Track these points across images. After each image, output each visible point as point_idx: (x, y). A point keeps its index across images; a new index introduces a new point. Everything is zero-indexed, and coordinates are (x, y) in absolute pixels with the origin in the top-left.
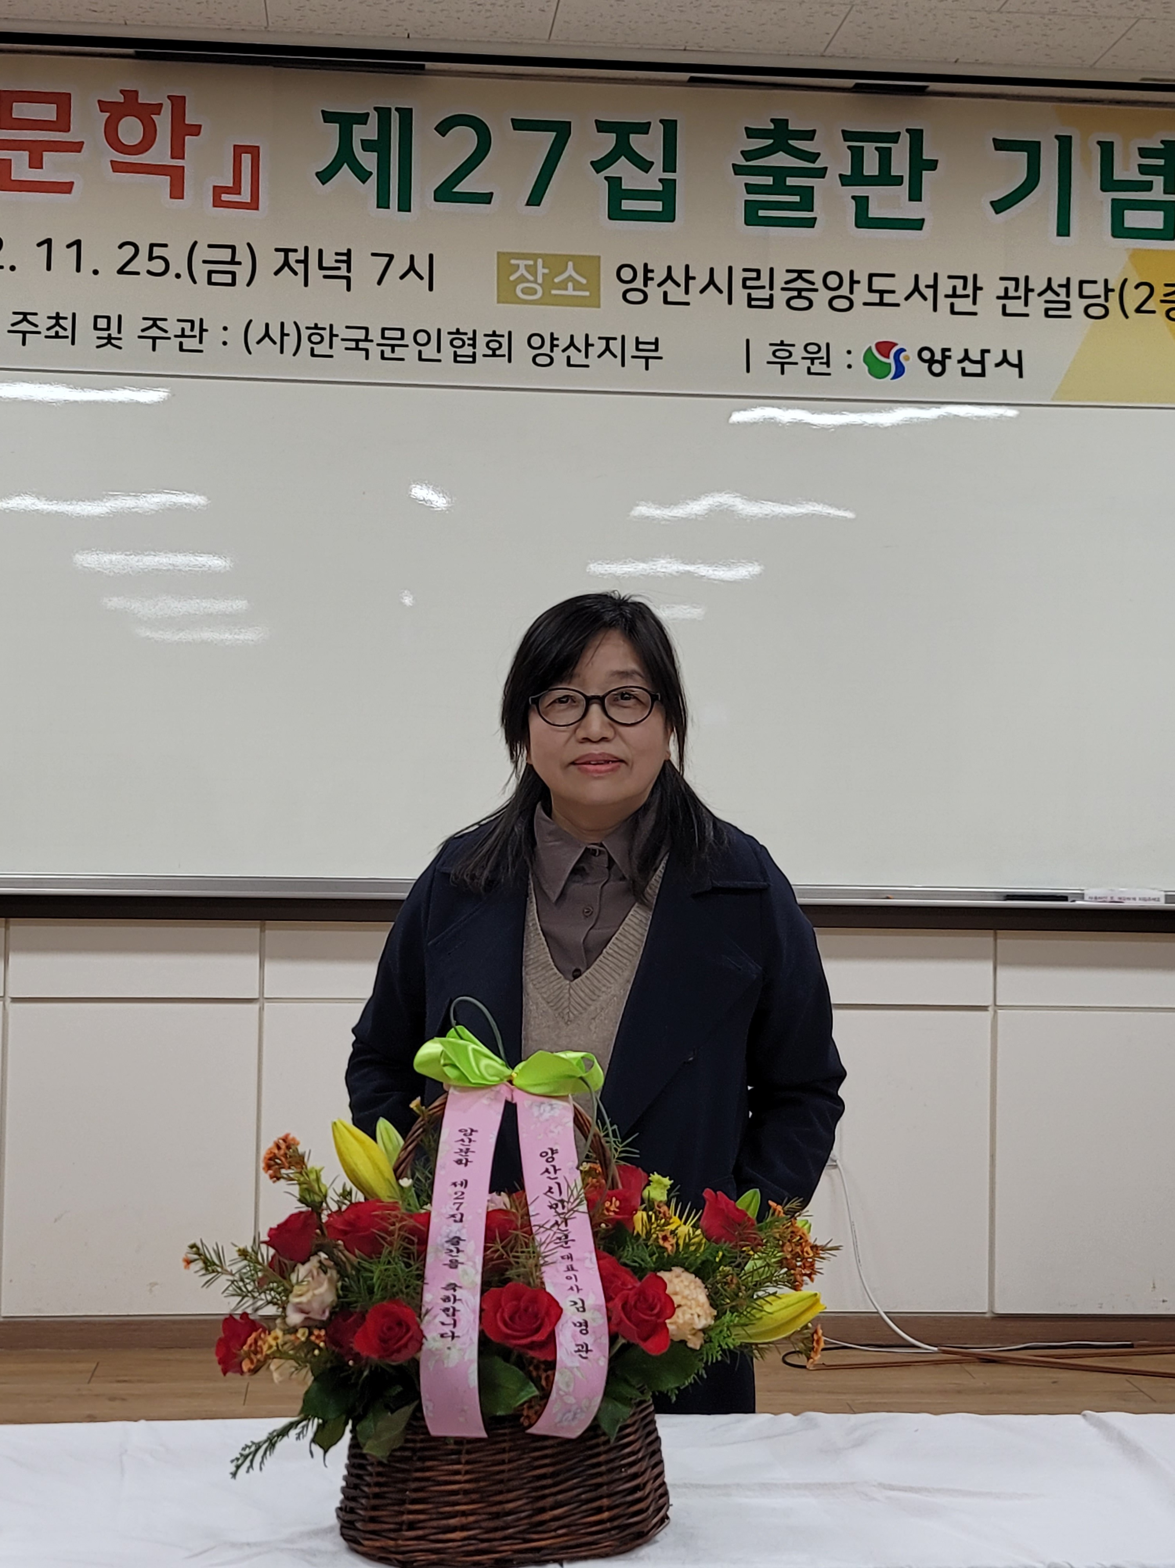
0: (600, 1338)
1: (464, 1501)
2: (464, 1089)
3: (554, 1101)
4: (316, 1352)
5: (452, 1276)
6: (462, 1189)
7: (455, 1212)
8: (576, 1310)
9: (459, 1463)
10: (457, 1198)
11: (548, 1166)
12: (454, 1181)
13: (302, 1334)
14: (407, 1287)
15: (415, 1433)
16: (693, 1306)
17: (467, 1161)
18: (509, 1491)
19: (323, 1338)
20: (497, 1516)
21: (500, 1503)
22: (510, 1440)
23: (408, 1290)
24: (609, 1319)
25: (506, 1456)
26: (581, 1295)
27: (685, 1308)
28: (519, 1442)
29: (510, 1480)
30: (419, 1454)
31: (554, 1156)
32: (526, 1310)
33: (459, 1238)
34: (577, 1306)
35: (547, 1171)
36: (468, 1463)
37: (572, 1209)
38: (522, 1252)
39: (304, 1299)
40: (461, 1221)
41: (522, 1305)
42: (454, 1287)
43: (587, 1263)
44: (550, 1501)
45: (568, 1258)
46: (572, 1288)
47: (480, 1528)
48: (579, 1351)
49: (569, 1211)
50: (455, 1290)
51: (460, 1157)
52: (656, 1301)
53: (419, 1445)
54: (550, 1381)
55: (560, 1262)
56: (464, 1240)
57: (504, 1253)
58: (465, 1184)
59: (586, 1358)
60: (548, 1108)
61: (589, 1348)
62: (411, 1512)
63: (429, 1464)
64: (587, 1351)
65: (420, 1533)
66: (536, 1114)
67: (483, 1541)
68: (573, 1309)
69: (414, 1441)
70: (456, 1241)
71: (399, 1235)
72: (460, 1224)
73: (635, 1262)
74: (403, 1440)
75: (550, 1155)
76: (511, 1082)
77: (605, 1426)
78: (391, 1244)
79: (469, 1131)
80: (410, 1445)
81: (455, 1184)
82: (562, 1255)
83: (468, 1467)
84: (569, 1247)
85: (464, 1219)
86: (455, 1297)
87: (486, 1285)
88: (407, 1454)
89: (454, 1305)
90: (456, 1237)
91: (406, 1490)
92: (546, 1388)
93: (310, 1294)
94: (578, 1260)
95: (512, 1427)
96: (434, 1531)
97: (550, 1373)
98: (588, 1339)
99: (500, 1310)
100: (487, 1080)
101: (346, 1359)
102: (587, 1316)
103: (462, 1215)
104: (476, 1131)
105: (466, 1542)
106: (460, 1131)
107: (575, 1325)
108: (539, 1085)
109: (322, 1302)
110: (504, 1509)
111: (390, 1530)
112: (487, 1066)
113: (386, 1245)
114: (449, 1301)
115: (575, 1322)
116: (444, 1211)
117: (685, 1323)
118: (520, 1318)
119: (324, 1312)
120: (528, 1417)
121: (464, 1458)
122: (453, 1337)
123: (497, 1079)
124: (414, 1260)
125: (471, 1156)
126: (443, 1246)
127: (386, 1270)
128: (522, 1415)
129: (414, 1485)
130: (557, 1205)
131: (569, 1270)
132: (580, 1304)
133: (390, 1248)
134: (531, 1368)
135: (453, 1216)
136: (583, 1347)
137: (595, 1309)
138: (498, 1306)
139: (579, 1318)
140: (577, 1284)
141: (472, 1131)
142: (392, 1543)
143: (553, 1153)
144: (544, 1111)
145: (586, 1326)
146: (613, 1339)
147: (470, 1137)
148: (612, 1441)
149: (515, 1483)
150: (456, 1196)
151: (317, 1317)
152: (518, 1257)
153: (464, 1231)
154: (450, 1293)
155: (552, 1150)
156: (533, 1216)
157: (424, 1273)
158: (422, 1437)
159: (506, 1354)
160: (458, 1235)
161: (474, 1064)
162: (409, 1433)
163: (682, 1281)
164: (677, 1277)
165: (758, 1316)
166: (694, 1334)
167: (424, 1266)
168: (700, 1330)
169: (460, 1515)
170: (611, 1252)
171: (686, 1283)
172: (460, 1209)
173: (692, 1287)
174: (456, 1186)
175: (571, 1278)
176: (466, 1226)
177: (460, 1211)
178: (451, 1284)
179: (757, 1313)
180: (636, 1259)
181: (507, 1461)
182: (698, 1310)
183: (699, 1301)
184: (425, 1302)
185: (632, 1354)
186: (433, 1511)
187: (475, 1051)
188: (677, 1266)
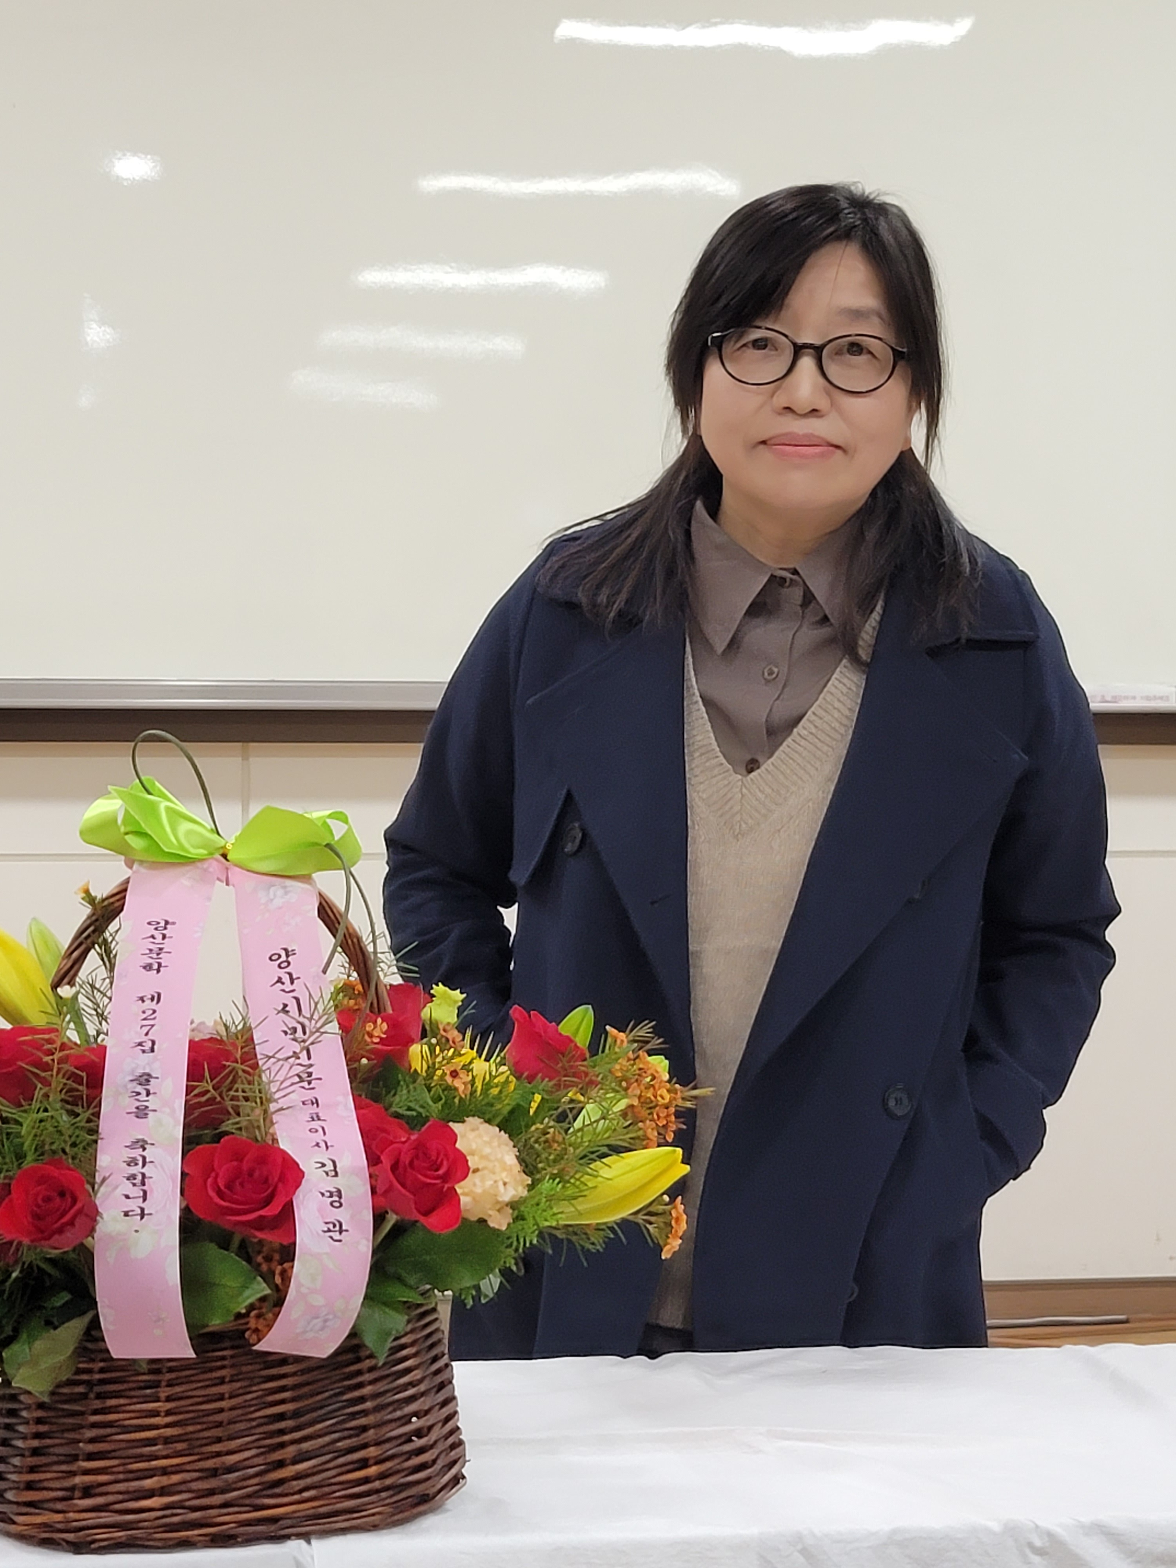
0: (360, 1214)
1: (164, 1453)
2: (155, 865)
3: (288, 882)
5: (139, 1130)
6: (153, 1005)
7: (144, 1038)
8: (323, 1174)
9: (157, 1400)
10: (145, 1019)
11: (282, 973)
12: (140, 995)
14: (74, 1145)
15: (93, 1360)
16: (497, 1171)
17: (160, 965)
18: (231, 1438)
20: (215, 1473)
21: (220, 1454)
22: (233, 1366)
23: (75, 1149)
24: (373, 1186)
25: (224, 1389)
26: (331, 1152)
27: (482, 1170)
28: (244, 1369)
29: (231, 1422)
30: (97, 1389)
31: (290, 959)
32: (251, 1175)
33: (149, 1075)
34: (325, 1169)
35: (280, 980)
36: (168, 1399)
37: (317, 1031)
38: (244, 1092)
40: (152, 1050)
41: (245, 1166)
42: (143, 1145)
43: (341, 1109)
44: (291, 1451)
45: (313, 1104)
46: (317, 1145)
47: (189, 1491)
48: (329, 1230)
49: (312, 1033)
50: (144, 1149)
51: (150, 961)
52: (440, 1158)
53: (97, 1376)
54: (286, 1277)
55: (300, 1109)
56: (157, 1078)
57: (217, 1096)
58: (157, 998)
59: (339, 1241)
60: (280, 892)
61: (344, 1228)
62: (88, 1472)
63: (113, 1402)
64: (341, 1231)
65: (101, 1500)
66: (263, 901)
67: (193, 1509)
68: (320, 1172)
69: (89, 1371)
70: (145, 1079)
71: (59, 1070)
72: (152, 1054)
73: (409, 1109)
74: (74, 1369)
75: (284, 958)
76: (225, 856)
77: (369, 1340)
78: (46, 1083)
79: (162, 924)
80: (85, 1377)
81: (142, 999)
82: (303, 1099)
83: (171, 1405)
84: (313, 1088)
85: (156, 1047)
86: (144, 1158)
87: (189, 1142)
88: (81, 1389)
89: (143, 1171)
90: (144, 1074)
91: (79, 1441)
92: (281, 1286)
94: (327, 1105)
95: (232, 1348)
96: (120, 1497)
97: (286, 1265)
98: (342, 1215)
99: (213, 1174)
100: (189, 852)
102: (339, 1183)
103: (153, 1043)
104: (174, 923)
105: (168, 1512)
106: (149, 923)
107: (323, 1194)
108: (267, 858)
110: (224, 1463)
111: (56, 1500)
112: (189, 833)
113: (39, 1086)
114: (136, 1164)
115: (323, 1191)
116: (126, 1038)
117: (482, 1191)
118: (242, 1184)
120: (256, 1330)
121: (164, 1392)
122: (142, 1215)
123: (205, 852)
124: (83, 1107)
125: (165, 959)
126: (125, 1086)
127: (40, 1120)
128: (248, 1329)
129: (89, 1434)
130: (295, 1030)
132: (330, 1167)
133: (46, 1089)
134: (260, 1259)
135: (140, 1044)
136: (335, 1226)
137: (352, 1174)
138: (209, 1170)
139: (330, 1185)
140: (325, 1138)
141: (167, 923)
142: (59, 1517)
143: (287, 956)
144: (275, 896)
145: (340, 1197)
146: (379, 1218)
147: (164, 932)
148: (381, 1367)
149: (241, 1426)
150: (144, 1016)
152: (237, 1101)
153: (157, 1064)
154: (137, 1153)
155: (286, 950)
156: (259, 1044)
157: (98, 1126)
158: (102, 1364)
159: (223, 1239)
160: (147, 1071)
161: (168, 829)
162: (81, 1359)
163: (480, 1136)
164: (473, 1130)
165: (590, 1185)
166: (499, 1211)
167: (97, 1115)
168: (507, 1205)
169: (159, 1473)
170: (376, 1098)
171: (486, 1139)
172: (150, 1033)
173: (495, 1144)
174: (143, 1001)
175: (317, 1131)
176: (159, 1057)
177: (150, 1036)
178: (138, 1141)
179: (589, 1180)
180: (412, 1105)
181: (227, 1396)
182: (504, 1174)
183: (505, 1163)
184: (100, 1167)
185: (410, 1241)
186: (121, 1469)
187: (168, 809)
188: (473, 1116)
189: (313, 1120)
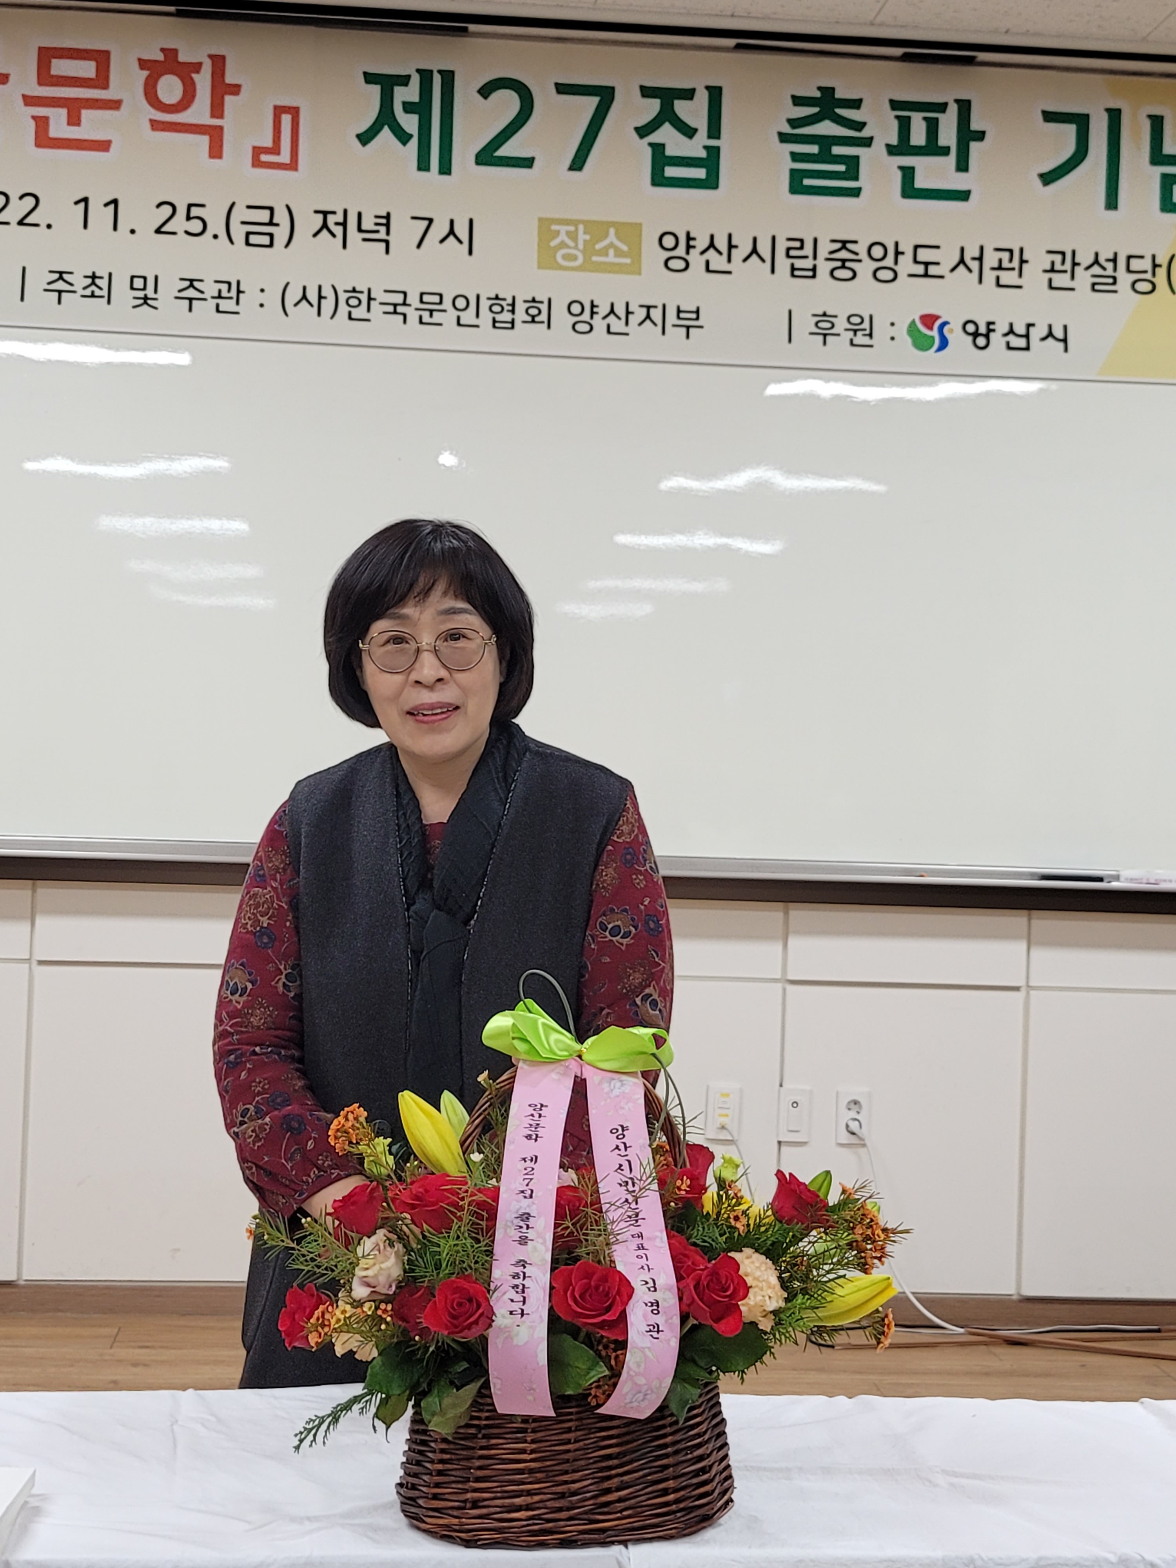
0: (671, 1318)
1: (530, 1480)
2: (533, 1063)
3: (624, 1077)
4: (383, 1327)
5: (521, 1253)
6: (532, 1165)
7: (525, 1188)
8: (647, 1290)
9: (525, 1442)
10: (526, 1174)
11: (618, 1142)
12: (524, 1157)
13: (369, 1309)
14: (477, 1263)
15: (483, 1411)
16: (765, 1288)
17: (537, 1135)
18: (576, 1471)
19: (390, 1313)
20: (562, 1496)
21: (566, 1482)
22: (576, 1420)
23: (477, 1265)
24: (680, 1299)
25: (571, 1436)
26: (652, 1274)
27: (756, 1289)
28: (585, 1422)
29: (574, 1459)
30: (483, 1432)
31: (625, 1133)
32: (597, 1288)
33: (528, 1214)
34: (648, 1286)
35: (617, 1147)
36: (533, 1442)
37: (644, 1188)
38: (592, 1230)
39: (369, 1273)
40: (531, 1197)
41: (592, 1284)
42: (523, 1264)
43: (658, 1243)
44: (614, 1481)
45: (639, 1237)
46: (642, 1267)
47: (545, 1508)
48: (650, 1331)
49: (641, 1190)
50: (524, 1267)
51: (530, 1133)
52: (729, 1281)
53: (484, 1422)
54: (621, 1361)
55: (631, 1241)
56: (534, 1217)
57: (574, 1230)
58: (535, 1159)
59: (657, 1338)
60: (618, 1084)
61: (660, 1329)
62: (475, 1490)
63: (494, 1441)
64: (658, 1331)
65: (484, 1511)
66: (606, 1090)
67: (549, 1521)
68: (645, 1288)
69: (479, 1418)
70: (526, 1217)
71: (468, 1209)
72: (530, 1200)
73: (704, 1241)
74: (469, 1417)
75: (620, 1132)
76: (580, 1057)
77: (673, 1407)
78: (460, 1219)
79: (539, 1106)
80: (476, 1422)
81: (524, 1160)
82: (633, 1233)
83: (534, 1446)
84: (639, 1226)
85: (534, 1195)
86: (524, 1273)
87: (555, 1263)
88: (473, 1431)
89: (524, 1282)
90: (525, 1214)
91: (470, 1468)
92: (616, 1368)
93: (377, 1267)
94: (649, 1239)
95: (579, 1406)
96: (498, 1509)
97: (619, 1352)
98: (659, 1319)
99: (571, 1288)
100: (555, 1054)
101: (412, 1334)
102: (658, 1296)
103: (532, 1191)
104: (546, 1106)
105: (530, 1522)
106: (530, 1105)
107: (646, 1305)
108: (610, 1061)
109: (389, 1276)
110: (569, 1489)
111: (452, 1508)
112: (557, 1041)
113: (455, 1220)
114: (519, 1277)
115: (646, 1302)
116: (513, 1186)
117: (756, 1304)
118: (591, 1296)
119: (391, 1286)
120: (596, 1396)
121: (530, 1436)
122: (522, 1314)
123: (566, 1053)
124: (483, 1236)
125: (540, 1133)
126: (512, 1222)
127: (455, 1245)
128: (590, 1394)
129: (478, 1463)
130: (627, 1183)
131: (639, 1249)
132: (651, 1284)
133: (459, 1224)
134: (600, 1348)
135: (522, 1192)
136: (654, 1328)
137: (666, 1289)
138: (569, 1285)
139: (651, 1297)
140: (647, 1263)
141: (542, 1105)
142: (456, 1521)
143: (623, 1130)
144: (614, 1087)
145: (658, 1306)
146: (684, 1319)
147: (540, 1112)
148: (681, 1422)
149: (582, 1462)
150: (526, 1172)
151: (385, 1291)
152: (586, 1235)
153: (534, 1207)
154: (519, 1270)
155: (622, 1126)
156: (603, 1193)
157: (493, 1249)
158: (487, 1414)
159: (574, 1332)
160: (527, 1211)
161: (543, 1038)
162: (473, 1409)
163: (753, 1262)
164: (748, 1258)
165: (829, 1299)
166: (764, 1316)
167: (493, 1242)
168: (771, 1312)
169: (525, 1493)
170: (680, 1231)
171: (757, 1264)
172: (530, 1184)
173: (763, 1268)
174: (525, 1161)
175: (642, 1257)
176: (536, 1202)
177: (530, 1187)
178: (521, 1261)
179: (828, 1296)
180: (706, 1239)
181: (572, 1441)
182: (769, 1292)
183: (770, 1283)
184: (494, 1278)
185: (702, 1335)
186: (499, 1489)
187: (544, 1024)
188: (748, 1247)
189: (640, 1249)
